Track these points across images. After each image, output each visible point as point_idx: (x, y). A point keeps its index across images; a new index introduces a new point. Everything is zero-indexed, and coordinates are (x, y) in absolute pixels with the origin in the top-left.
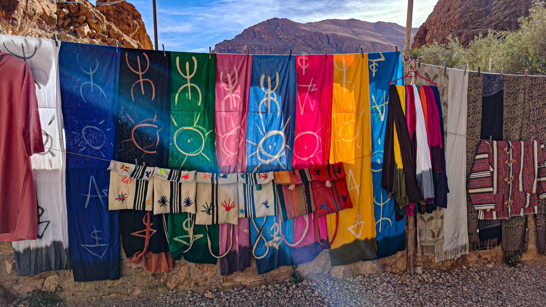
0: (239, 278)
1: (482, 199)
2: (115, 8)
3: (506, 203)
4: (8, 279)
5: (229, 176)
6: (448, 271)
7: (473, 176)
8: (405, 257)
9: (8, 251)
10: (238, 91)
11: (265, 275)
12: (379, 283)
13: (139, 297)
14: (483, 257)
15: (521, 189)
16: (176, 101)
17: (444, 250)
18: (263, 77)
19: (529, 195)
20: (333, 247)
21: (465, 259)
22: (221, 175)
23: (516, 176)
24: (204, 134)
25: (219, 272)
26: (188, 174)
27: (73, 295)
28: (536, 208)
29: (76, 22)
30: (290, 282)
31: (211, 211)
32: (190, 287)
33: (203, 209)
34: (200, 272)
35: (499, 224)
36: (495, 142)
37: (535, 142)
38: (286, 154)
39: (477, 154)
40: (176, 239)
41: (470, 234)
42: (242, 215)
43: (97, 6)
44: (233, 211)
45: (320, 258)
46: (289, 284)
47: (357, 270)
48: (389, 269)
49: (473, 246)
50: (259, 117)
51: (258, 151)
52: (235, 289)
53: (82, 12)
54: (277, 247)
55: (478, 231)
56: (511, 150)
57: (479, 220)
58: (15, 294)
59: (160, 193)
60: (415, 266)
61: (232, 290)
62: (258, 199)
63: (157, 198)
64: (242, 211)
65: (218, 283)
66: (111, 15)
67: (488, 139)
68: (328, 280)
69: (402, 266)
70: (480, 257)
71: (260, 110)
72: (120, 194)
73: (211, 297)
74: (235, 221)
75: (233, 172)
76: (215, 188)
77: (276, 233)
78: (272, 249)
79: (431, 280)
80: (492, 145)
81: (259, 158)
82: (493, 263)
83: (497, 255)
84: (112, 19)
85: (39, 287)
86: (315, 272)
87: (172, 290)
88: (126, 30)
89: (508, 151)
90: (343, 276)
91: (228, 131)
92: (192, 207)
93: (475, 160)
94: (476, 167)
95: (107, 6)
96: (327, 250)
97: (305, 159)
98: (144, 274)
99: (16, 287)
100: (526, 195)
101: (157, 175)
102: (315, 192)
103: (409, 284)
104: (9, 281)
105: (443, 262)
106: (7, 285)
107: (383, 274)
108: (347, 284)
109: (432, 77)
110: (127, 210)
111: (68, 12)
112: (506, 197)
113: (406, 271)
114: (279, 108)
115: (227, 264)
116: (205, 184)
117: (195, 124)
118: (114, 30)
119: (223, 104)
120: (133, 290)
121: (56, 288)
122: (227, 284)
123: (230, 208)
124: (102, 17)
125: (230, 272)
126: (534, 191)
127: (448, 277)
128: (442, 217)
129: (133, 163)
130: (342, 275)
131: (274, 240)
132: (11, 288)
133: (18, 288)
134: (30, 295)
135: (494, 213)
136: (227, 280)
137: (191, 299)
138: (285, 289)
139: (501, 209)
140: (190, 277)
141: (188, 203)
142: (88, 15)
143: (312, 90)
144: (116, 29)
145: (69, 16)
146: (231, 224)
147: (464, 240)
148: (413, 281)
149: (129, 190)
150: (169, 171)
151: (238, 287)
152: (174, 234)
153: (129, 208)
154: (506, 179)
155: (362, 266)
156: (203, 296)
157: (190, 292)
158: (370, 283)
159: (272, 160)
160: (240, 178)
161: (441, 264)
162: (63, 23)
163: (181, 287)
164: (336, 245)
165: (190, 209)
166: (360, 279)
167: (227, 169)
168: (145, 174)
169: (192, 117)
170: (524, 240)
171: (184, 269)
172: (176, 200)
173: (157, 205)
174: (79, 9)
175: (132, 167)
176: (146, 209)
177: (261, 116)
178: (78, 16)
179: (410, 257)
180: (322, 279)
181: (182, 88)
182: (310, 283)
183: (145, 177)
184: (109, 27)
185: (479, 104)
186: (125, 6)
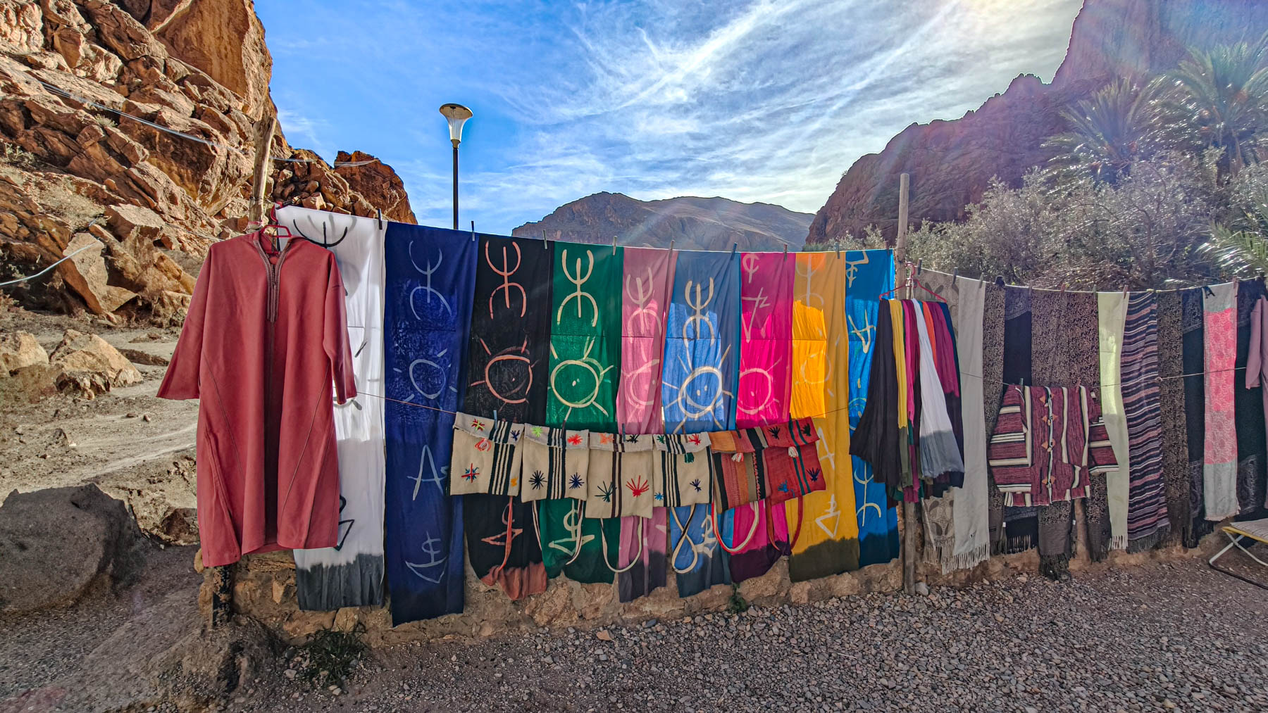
0: (648, 607)
1: (1012, 475)
2: (363, 170)
3: (1044, 481)
4: (275, 612)
5: (640, 438)
6: (965, 587)
7: (998, 439)
8: (901, 567)
9: (279, 564)
10: (654, 305)
11: (689, 599)
12: (866, 611)
13: (491, 641)
14: (1012, 565)
15: (1065, 460)
16: (559, 319)
17: (954, 554)
18: (690, 283)
19: (1078, 468)
20: (795, 551)
21: (986, 569)
22: (628, 437)
23: (1058, 438)
24: (598, 372)
25: (617, 596)
26: (577, 437)
27: (382, 638)
28: (1088, 488)
29: (303, 191)
30: (728, 610)
31: (611, 496)
32: (571, 622)
33: (599, 493)
34: (588, 596)
35: (1034, 514)
36: (1027, 388)
37: (1083, 389)
38: (724, 404)
39: (1001, 406)
40: (552, 545)
41: (992, 530)
42: (660, 503)
43: (336, 168)
44: (645, 496)
45: (774, 571)
46: (726, 614)
47: (830, 589)
48: (877, 587)
49: (997, 549)
50: (683, 344)
51: (680, 399)
52: (644, 624)
53: (313, 175)
54: (710, 554)
55: (1004, 525)
56: (1050, 400)
57: (1006, 507)
58: (286, 638)
59: (532, 465)
60: (917, 582)
61: (638, 627)
62: (685, 474)
63: (528, 475)
64: (659, 496)
65: (616, 615)
66: (357, 181)
67: (1017, 383)
68: (786, 606)
69: (896, 582)
70: (1006, 565)
71: (685, 336)
72: (469, 468)
73: (608, 638)
74: (648, 514)
75: (646, 433)
76: (617, 458)
77: (708, 532)
78: (704, 558)
79: (944, 605)
80: (1023, 392)
81: (683, 409)
82: (1025, 574)
83: (1030, 563)
84: (358, 188)
85: (328, 626)
86: (766, 594)
87: (543, 627)
88: (378, 203)
89: (1047, 401)
90: (809, 600)
91: (636, 367)
92: (583, 488)
93: (999, 415)
94: (1000, 427)
95: (351, 168)
96: (785, 558)
97: (753, 412)
98: (499, 601)
99: (287, 627)
100: (1074, 469)
101: (531, 437)
102: (770, 464)
103: (913, 611)
104: (277, 617)
105: (955, 573)
106: (272, 623)
107: (869, 596)
108: (818, 613)
109: (934, 289)
110: (478, 494)
111: (291, 175)
112: (1045, 473)
113: (903, 589)
114: (713, 331)
115: (630, 584)
116: (602, 451)
117: (586, 356)
118: (361, 204)
119: (629, 324)
120: (481, 628)
121: (355, 627)
122: (630, 616)
123: (642, 490)
124: (344, 185)
125: (635, 596)
126: (1085, 463)
127: (967, 598)
128: (951, 503)
129: (491, 417)
130: (806, 599)
131: (706, 541)
132: (280, 628)
133: (290, 628)
134: (311, 639)
135: (1028, 497)
136: (630, 610)
137: (577, 643)
138: (722, 623)
139: (1039, 492)
140: (571, 604)
141: (576, 483)
142: (323, 180)
143: (762, 306)
144: (365, 203)
145: (292, 180)
146: (638, 517)
147: (984, 539)
148: (918, 606)
149: (482, 461)
150: (547, 429)
151: (647, 621)
152: (549, 537)
153: (481, 492)
154: (1045, 445)
155: (836, 582)
156: (594, 637)
157: (572, 631)
158: (852, 610)
159: (702, 414)
160: (658, 443)
161: (951, 577)
162: (283, 192)
163: (558, 623)
164: (797, 550)
165: (578, 493)
166: (836, 605)
167: (635, 429)
168: (511, 435)
169: (582, 344)
170: (1071, 538)
171: (562, 592)
172: (557, 478)
173: (527, 486)
174: (309, 171)
175: (489, 423)
176: (510, 493)
177: (686, 342)
178: (307, 182)
179: (909, 568)
180: (777, 605)
181: (568, 298)
182: (760, 613)
183: (511, 441)
184: (354, 199)
185: (1000, 331)
186: (379, 168)
